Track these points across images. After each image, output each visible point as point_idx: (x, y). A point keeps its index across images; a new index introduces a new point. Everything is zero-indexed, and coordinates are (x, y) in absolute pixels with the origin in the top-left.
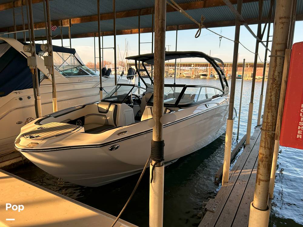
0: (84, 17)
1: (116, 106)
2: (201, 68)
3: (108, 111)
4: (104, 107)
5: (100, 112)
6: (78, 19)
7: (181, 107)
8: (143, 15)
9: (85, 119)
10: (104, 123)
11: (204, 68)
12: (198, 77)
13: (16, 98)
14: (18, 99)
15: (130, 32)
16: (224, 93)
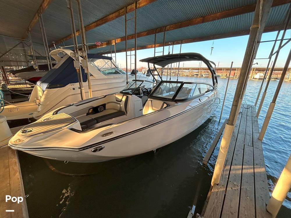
0: (123, 37)
1: (127, 97)
2: (195, 71)
3: (121, 100)
4: (119, 97)
5: (117, 101)
6: (120, 39)
7: (177, 101)
8: (158, 33)
9: (106, 106)
10: (119, 109)
11: (196, 71)
12: (193, 76)
13: (71, 88)
14: (72, 89)
15: (151, 47)
16: (214, 88)
